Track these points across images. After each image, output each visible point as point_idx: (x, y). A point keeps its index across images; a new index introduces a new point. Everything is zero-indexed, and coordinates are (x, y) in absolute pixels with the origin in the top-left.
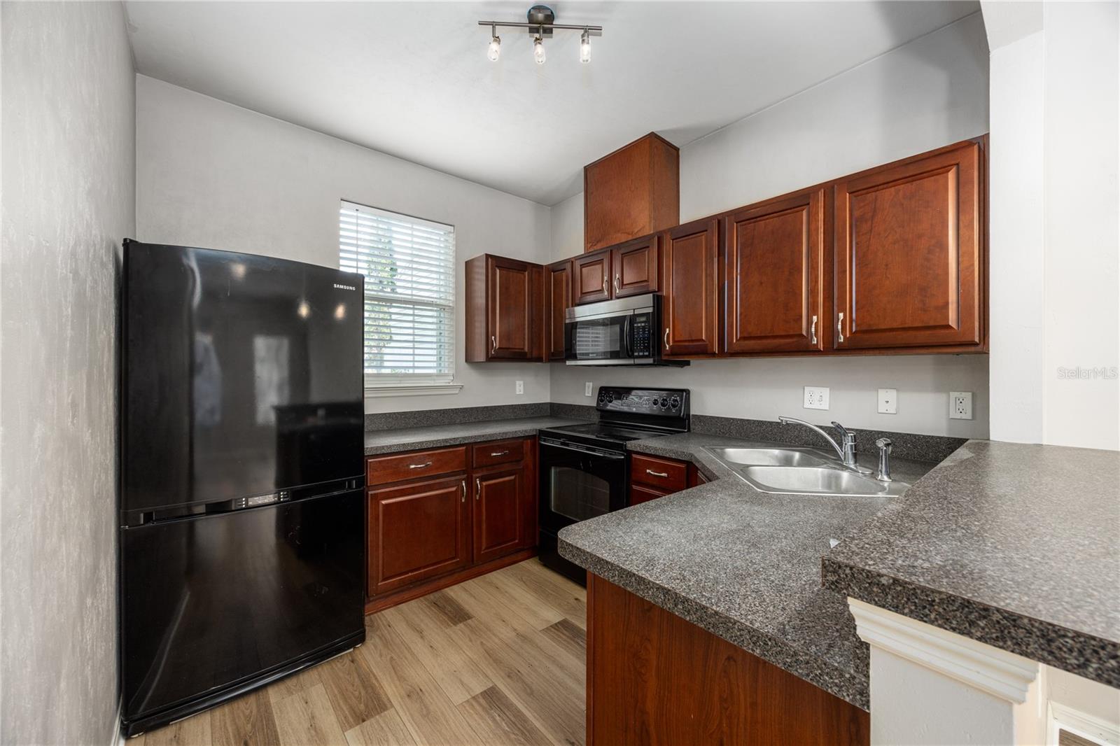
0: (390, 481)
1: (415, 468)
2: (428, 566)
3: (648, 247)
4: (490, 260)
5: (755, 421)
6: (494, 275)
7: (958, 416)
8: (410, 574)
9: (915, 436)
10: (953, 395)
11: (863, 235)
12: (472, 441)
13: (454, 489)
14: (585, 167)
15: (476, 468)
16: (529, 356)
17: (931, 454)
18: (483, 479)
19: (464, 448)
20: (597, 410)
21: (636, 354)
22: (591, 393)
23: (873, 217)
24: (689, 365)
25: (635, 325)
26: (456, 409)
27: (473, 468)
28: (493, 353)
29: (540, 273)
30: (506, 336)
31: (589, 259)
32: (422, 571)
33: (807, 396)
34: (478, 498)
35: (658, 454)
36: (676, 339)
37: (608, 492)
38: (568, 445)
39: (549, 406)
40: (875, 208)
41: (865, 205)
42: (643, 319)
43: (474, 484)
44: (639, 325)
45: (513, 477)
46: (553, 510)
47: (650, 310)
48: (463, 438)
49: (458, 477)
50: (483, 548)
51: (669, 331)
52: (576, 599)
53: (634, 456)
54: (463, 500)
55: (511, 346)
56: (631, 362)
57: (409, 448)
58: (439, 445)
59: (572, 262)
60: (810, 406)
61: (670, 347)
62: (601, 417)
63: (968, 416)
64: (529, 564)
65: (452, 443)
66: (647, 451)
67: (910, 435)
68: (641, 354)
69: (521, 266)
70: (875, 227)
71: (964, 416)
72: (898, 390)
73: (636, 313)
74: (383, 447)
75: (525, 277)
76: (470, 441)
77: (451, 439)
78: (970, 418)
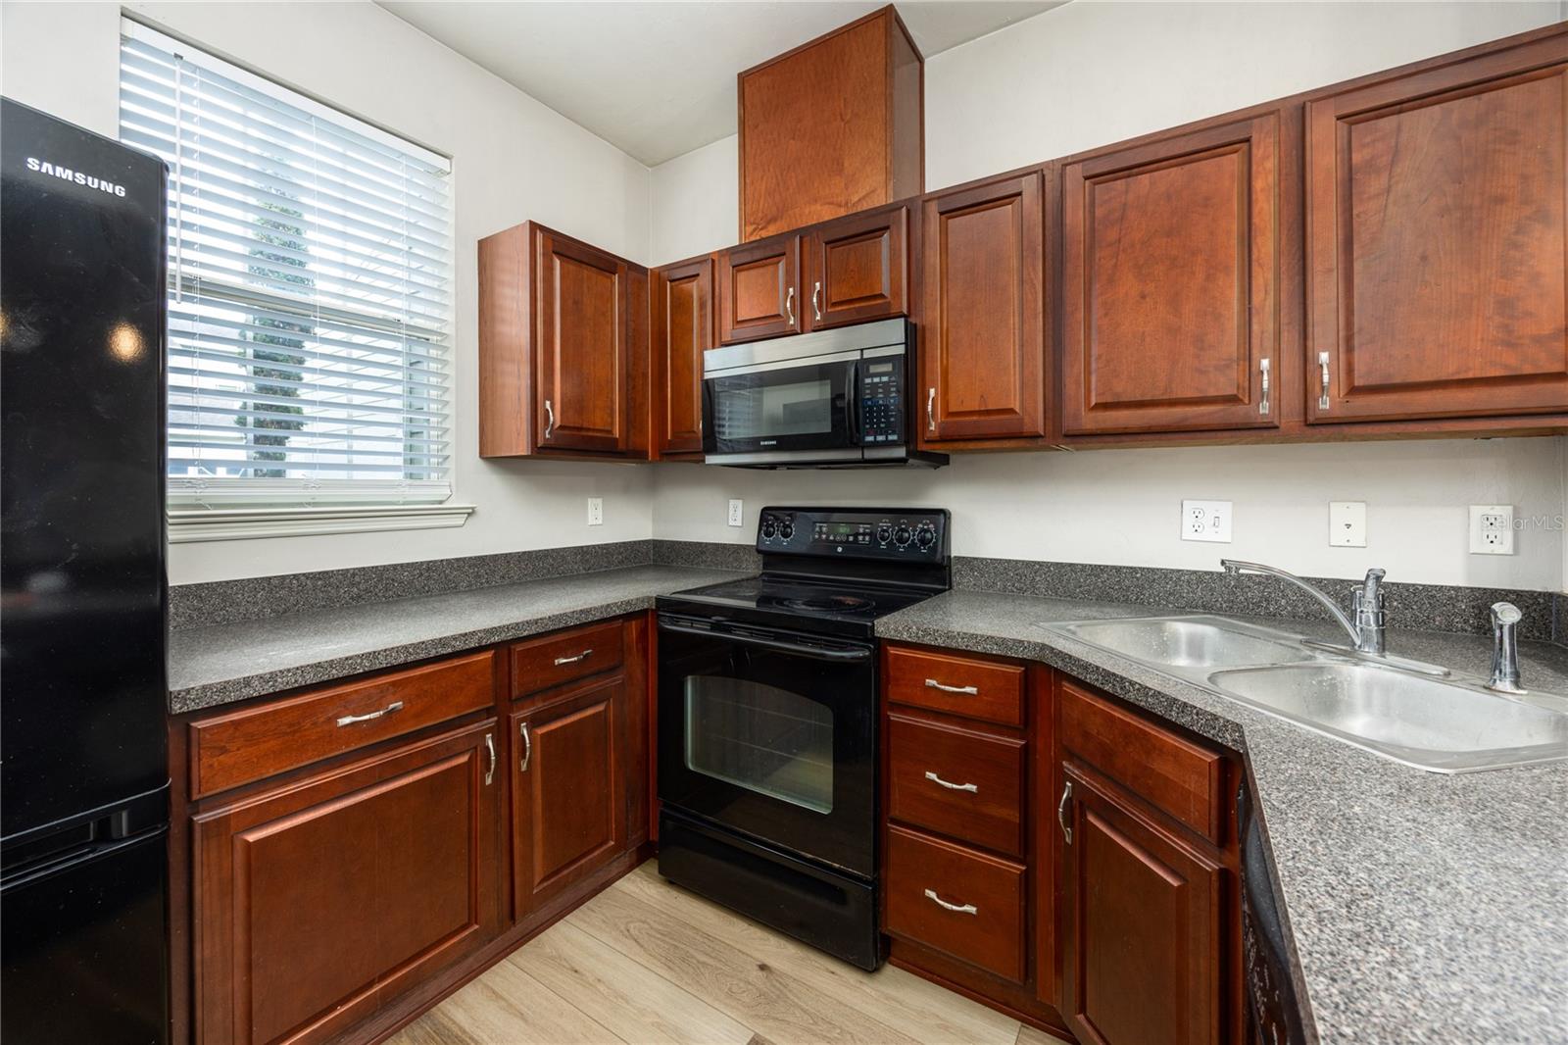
0: (272, 772)
1: (353, 724)
2: (394, 970)
3: (887, 228)
4: (539, 236)
5: (1084, 566)
6: (549, 269)
7: (1488, 548)
8: (340, 1010)
9: (1406, 586)
10: (1477, 511)
11: (1370, 198)
12: (510, 635)
13: (464, 759)
14: (740, 75)
15: (516, 700)
16: (621, 446)
17: (1438, 618)
18: (534, 722)
19: (489, 655)
20: (759, 551)
21: (870, 439)
22: (739, 518)
23: (1393, 163)
24: (948, 464)
25: (868, 381)
26: (457, 560)
27: (510, 699)
28: (547, 436)
29: (641, 283)
30: (574, 404)
31: (750, 256)
32: (377, 988)
33: (1188, 520)
34: (524, 767)
35: (954, 645)
36: (953, 409)
37: (832, 726)
38: (728, 630)
39: (651, 546)
40: (1396, 146)
41: (1374, 141)
42: (888, 368)
43: (514, 738)
44: (876, 380)
45: (601, 708)
46: (691, 767)
47: (901, 350)
48: (486, 631)
49: (473, 728)
50: (537, 880)
51: (936, 393)
52: (763, 967)
53: (892, 651)
54: (489, 781)
55: (585, 425)
56: (856, 455)
57: (335, 673)
58: (423, 656)
59: (713, 261)
60: (1196, 536)
61: (938, 426)
62: (766, 565)
63: (1507, 547)
64: (634, 882)
65: (459, 646)
66: (927, 640)
67: (1398, 585)
68: (880, 438)
69: (604, 263)
70: (1397, 183)
71: (1497, 549)
72: (1368, 505)
73: (865, 356)
74: (247, 681)
75: (613, 284)
76: (503, 637)
77: (455, 638)
78: (1511, 552)
